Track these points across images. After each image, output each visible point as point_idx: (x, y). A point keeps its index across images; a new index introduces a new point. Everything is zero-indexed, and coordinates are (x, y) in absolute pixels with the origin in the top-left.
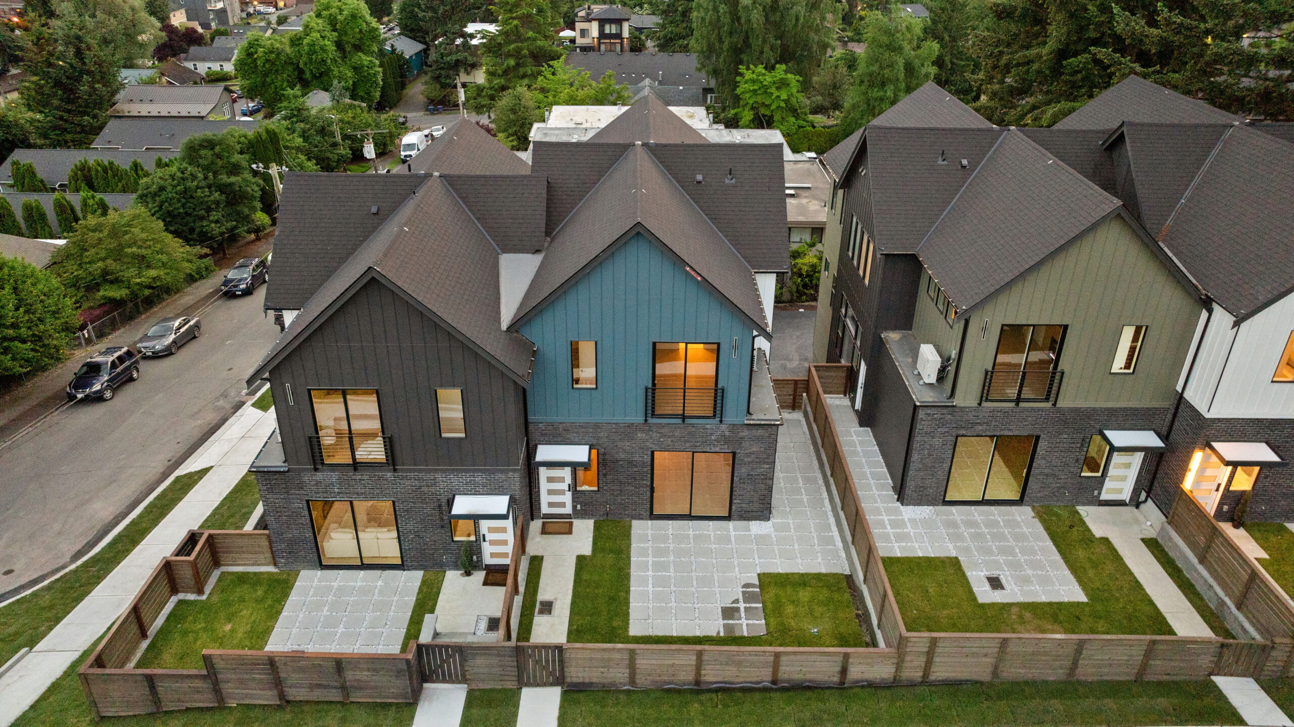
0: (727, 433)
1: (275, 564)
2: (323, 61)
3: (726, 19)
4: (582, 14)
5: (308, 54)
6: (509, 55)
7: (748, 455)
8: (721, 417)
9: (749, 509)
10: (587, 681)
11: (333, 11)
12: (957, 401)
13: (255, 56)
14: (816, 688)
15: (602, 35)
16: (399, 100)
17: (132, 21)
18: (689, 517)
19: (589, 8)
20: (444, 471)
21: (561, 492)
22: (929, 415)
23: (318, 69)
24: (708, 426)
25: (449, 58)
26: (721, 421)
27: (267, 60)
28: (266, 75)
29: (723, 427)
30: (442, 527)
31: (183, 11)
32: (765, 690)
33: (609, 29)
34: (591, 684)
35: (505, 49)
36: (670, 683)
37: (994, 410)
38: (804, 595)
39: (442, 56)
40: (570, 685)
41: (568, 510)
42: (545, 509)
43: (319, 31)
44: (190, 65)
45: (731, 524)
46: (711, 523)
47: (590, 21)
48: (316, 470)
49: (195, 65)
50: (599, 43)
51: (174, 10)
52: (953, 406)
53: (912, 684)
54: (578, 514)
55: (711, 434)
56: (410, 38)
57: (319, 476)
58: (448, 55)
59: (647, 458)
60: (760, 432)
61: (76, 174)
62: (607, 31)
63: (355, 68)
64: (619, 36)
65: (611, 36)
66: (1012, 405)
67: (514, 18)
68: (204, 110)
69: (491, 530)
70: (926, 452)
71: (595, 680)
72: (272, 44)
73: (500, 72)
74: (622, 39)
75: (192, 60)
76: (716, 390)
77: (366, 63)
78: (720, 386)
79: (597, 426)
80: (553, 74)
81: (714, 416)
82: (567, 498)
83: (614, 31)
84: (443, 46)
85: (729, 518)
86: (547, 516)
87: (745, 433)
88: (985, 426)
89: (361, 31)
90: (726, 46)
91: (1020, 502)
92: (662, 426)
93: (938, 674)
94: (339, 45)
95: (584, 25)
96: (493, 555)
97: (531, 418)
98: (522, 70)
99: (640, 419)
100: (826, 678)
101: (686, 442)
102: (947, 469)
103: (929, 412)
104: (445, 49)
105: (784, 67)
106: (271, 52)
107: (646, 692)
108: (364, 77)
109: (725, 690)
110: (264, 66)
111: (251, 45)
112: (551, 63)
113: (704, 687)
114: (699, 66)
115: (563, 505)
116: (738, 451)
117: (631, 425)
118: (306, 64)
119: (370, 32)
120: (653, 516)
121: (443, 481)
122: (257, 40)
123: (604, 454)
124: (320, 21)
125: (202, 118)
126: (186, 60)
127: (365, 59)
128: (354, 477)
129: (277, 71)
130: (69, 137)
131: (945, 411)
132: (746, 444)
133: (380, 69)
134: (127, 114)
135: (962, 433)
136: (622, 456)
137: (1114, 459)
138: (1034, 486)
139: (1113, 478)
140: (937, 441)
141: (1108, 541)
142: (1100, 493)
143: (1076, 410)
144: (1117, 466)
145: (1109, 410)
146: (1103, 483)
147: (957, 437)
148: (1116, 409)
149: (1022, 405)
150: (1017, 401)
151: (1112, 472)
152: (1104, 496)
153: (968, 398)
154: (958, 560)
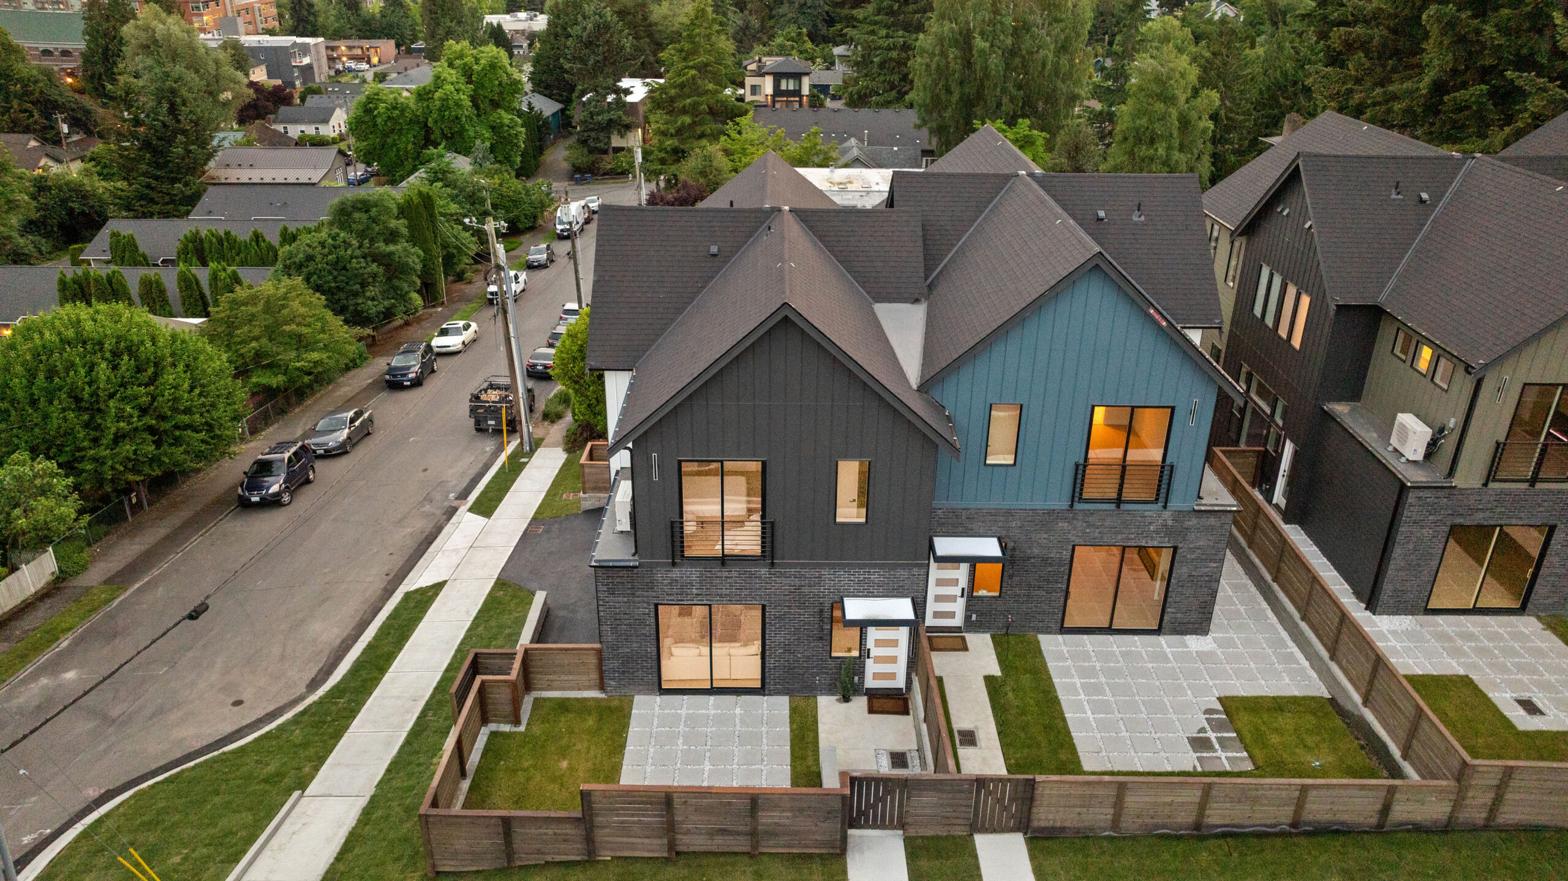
0: (1170, 523)
1: (602, 687)
2: (457, 118)
3: (956, 66)
4: (753, 67)
5: (440, 110)
6: (684, 111)
7: (1192, 550)
8: (1166, 503)
9: (1186, 621)
10: (1058, 824)
11: (469, 60)
12: (1457, 481)
13: (376, 113)
14: (1349, 832)
15: (778, 92)
16: (537, 167)
17: (215, 76)
18: (1109, 630)
19: (760, 61)
20: (832, 566)
21: (952, 599)
22: (1420, 498)
23: (450, 128)
24: (1146, 513)
25: (600, 118)
26: (1165, 507)
27: (389, 117)
28: (386, 135)
29: (1167, 514)
30: (821, 638)
31: (263, 67)
32: (1282, 834)
33: (787, 85)
34: (1063, 829)
35: (679, 104)
36: (1164, 827)
37: (1502, 492)
38: (1286, 721)
39: (592, 114)
40: (1035, 831)
41: (958, 621)
42: (929, 620)
43: (452, 84)
44: (280, 128)
45: (1162, 640)
46: (1136, 638)
47: (763, 75)
48: (674, 564)
49: (285, 128)
50: (774, 102)
51: (253, 66)
52: (1451, 487)
53: (1473, 829)
54: (971, 625)
55: (1150, 524)
56: (545, 95)
57: (676, 573)
58: (598, 114)
59: (1066, 554)
60: (1212, 521)
61: (186, 247)
62: (783, 87)
63: (493, 128)
64: (797, 93)
65: (788, 93)
66: (1525, 486)
67: (692, 68)
68: (316, 176)
69: (879, 643)
70: (1411, 546)
71: (1067, 824)
72: (395, 99)
73: (673, 131)
74: (801, 96)
75: (282, 122)
76: (1163, 467)
77: (507, 122)
78: (1168, 462)
79: (1009, 513)
80: (740, 133)
81: (1157, 499)
82: (959, 607)
83: (791, 88)
84: (593, 103)
85: (1158, 632)
86: (931, 629)
87: (1193, 522)
88: (1488, 514)
89: (500, 84)
90: (955, 97)
91: (1522, 610)
92: (1092, 513)
93: (1507, 816)
94: (474, 100)
95: (756, 81)
96: (876, 676)
98: (699, 130)
99: (1065, 504)
100: (1361, 819)
101: (1116, 533)
102: (1435, 568)
103: (1421, 494)
104: (596, 107)
105: (1027, 122)
106: (395, 108)
107: (1134, 838)
108: (504, 138)
109: (1231, 835)
110: (386, 124)
111: (370, 100)
112: (737, 119)
113: (1205, 832)
114: (918, 122)
115: (952, 615)
116: (1180, 545)
117: (1051, 512)
118: (436, 122)
119: (511, 85)
120: (1064, 630)
121: (830, 579)
122: (377, 94)
123: (1014, 549)
124: (453, 72)
125: (313, 184)
126: (275, 122)
127: (506, 117)
128: (719, 574)
129: (401, 130)
130: (156, 208)
131: (1440, 493)
132: (1191, 536)
133: (523, 130)
134: (224, 181)
135: (1459, 521)
136: (1036, 551)
138: (1542, 590)
140: (1426, 533)
147: (1453, 526)
149: (1539, 486)
150: (1533, 481)
153: (1471, 477)
154: (1470, 679)
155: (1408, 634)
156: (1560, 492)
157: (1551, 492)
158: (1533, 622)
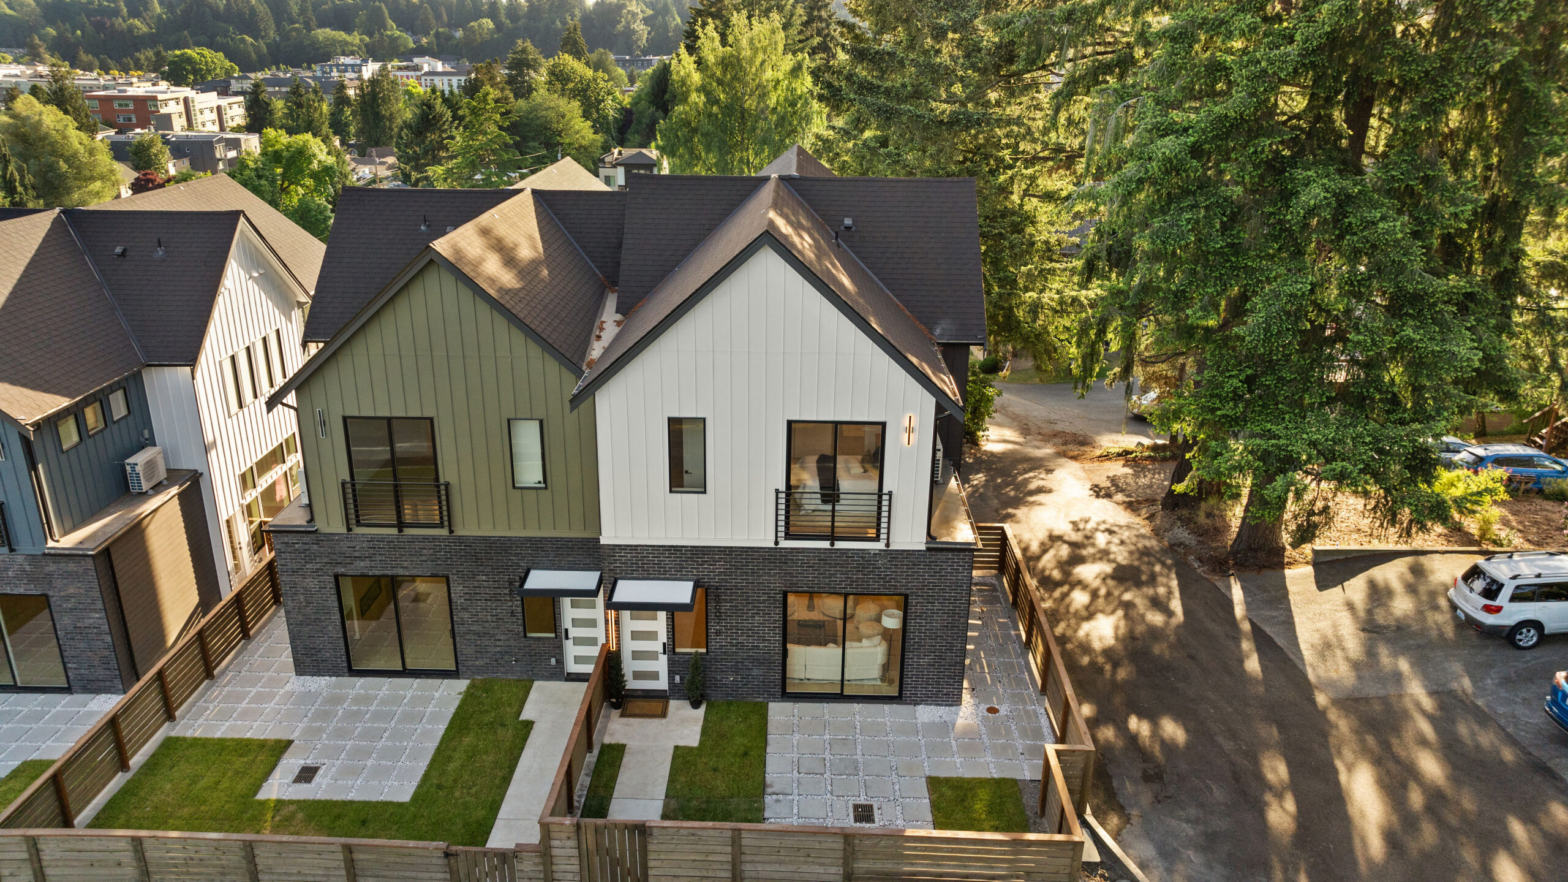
4: (609, 159)
7: (65, 599)
9: (91, 677)
12: (321, 525)
18: (15, 689)
22: (287, 544)
31: (186, 160)
45: (67, 698)
46: (43, 696)
52: (315, 532)
60: (71, 566)
66: (395, 531)
70: (302, 598)
85: (68, 690)
87: (51, 567)
88: (367, 563)
91: (454, 675)
103: (286, 540)
116: (51, 593)
131: (307, 539)
132: (58, 583)
135: (340, 570)
137: (569, 612)
138: (466, 650)
139: (578, 641)
140: (311, 583)
141: (529, 725)
142: (560, 662)
143: (485, 539)
144: (576, 623)
145: (530, 539)
146: (560, 648)
147: (337, 577)
148: (541, 540)
149: (409, 531)
150: (401, 525)
151: (574, 632)
152: (572, 667)
153: (332, 522)
154: (290, 742)
156: (434, 538)
157: (425, 538)
158: (462, 685)
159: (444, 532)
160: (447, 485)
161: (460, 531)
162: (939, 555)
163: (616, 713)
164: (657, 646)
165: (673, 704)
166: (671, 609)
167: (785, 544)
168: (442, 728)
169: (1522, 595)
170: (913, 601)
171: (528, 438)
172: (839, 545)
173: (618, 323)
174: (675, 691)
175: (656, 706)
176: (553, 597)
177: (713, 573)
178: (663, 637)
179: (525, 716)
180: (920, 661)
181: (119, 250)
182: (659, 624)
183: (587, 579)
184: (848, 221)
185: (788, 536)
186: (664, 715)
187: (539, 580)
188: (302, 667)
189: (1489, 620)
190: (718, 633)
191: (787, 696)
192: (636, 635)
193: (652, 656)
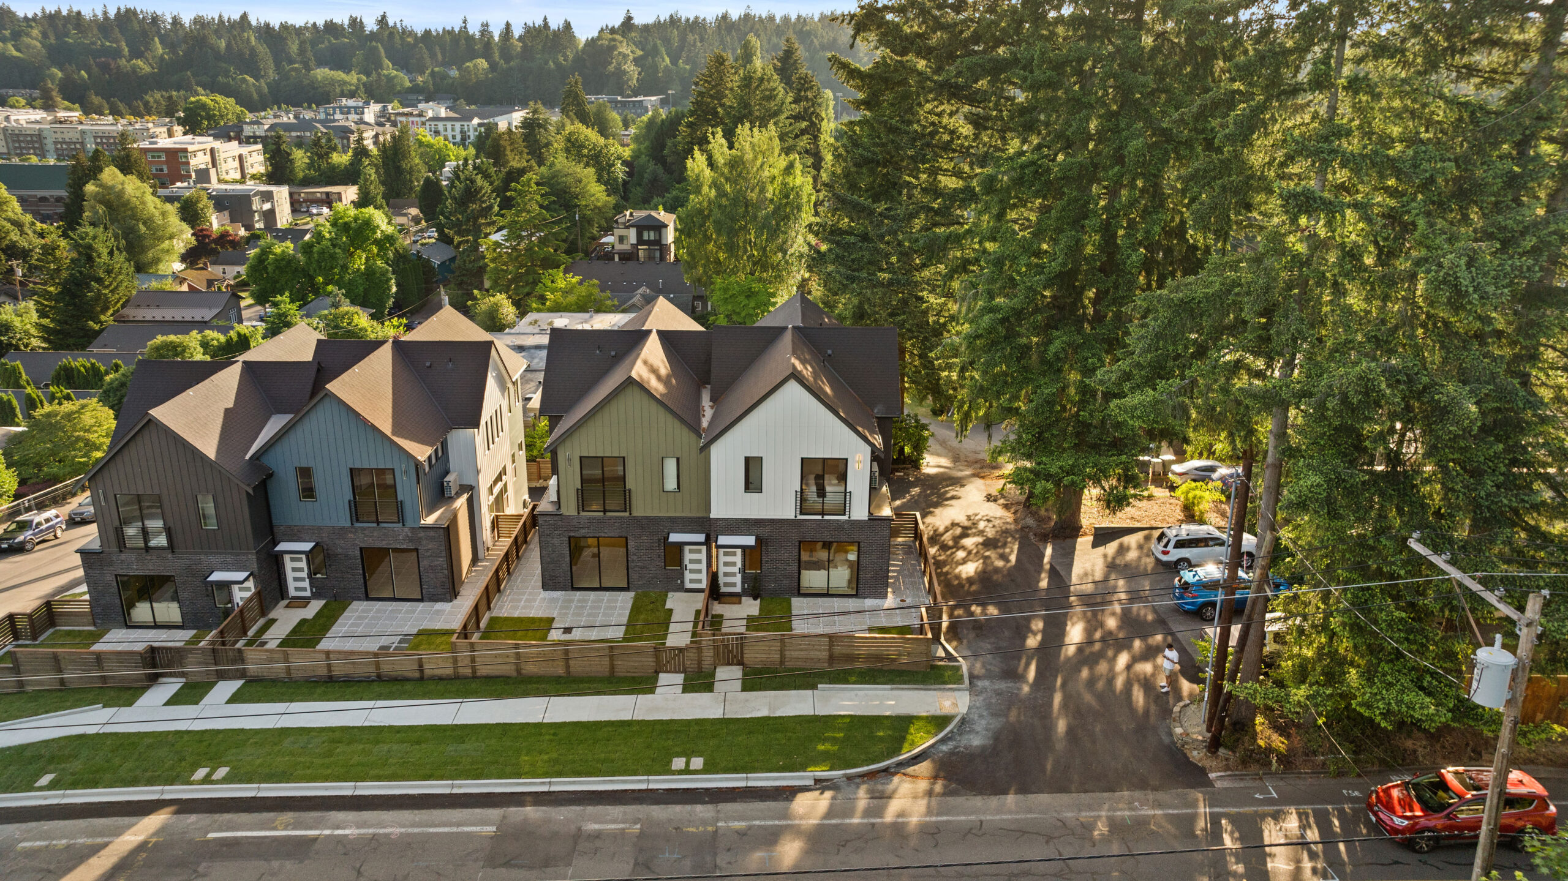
0: (410, 534)
1: (94, 625)
4: (623, 220)
7: (427, 550)
8: (403, 522)
9: (435, 593)
12: (564, 511)
15: (641, 241)
18: (394, 599)
19: (630, 214)
20: (207, 555)
21: (301, 580)
22: (546, 521)
24: (396, 529)
26: (404, 525)
27: (277, 267)
29: (406, 530)
32: (373, 681)
33: (648, 235)
37: (590, 518)
41: (308, 594)
42: (292, 593)
45: (422, 604)
46: (410, 603)
47: (627, 227)
48: (119, 551)
49: (224, 269)
52: (561, 515)
53: (466, 678)
54: (316, 595)
55: (399, 535)
57: (123, 556)
58: (470, 262)
59: (358, 553)
60: (432, 534)
61: (59, 374)
66: (602, 514)
68: (209, 315)
70: (550, 549)
76: (397, 502)
77: (378, 270)
78: (399, 500)
79: (320, 528)
81: (399, 521)
82: (306, 584)
83: (652, 238)
84: (467, 253)
85: (421, 600)
86: (294, 598)
87: (422, 534)
88: (586, 530)
91: (627, 589)
92: (364, 529)
95: (624, 232)
97: (275, 522)
99: (349, 524)
101: (383, 540)
102: (568, 562)
103: (545, 519)
106: (282, 259)
108: (377, 284)
110: (274, 273)
115: (303, 590)
116: (420, 548)
117: (342, 528)
120: (368, 598)
121: (204, 561)
123: (328, 549)
128: (145, 557)
131: (556, 518)
132: (424, 542)
135: (572, 534)
136: (340, 551)
137: (688, 556)
138: (634, 576)
139: (692, 571)
140: (556, 541)
141: (671, 611)
142: (683, 582)
143: (647, 518)
144: (691, 561)
145: (670, 518)
146: (683, 574)
147: (570, 538)
148: (676, 518)
149: (609, 514)
150: (605, 511)
151: (690, 566)
152: (688, 585)
153: (570, 509)
154: (553, 619)
155: (553, 600)
156: (622, 517)
157: (617, 517)
158: (632, 594)
159: (627, 514)
160: (630, 490)
161: (635, 514)
162: (876, 523)
163: (716, 603)
164: (736, 569)
165: (743, 599)
166: (744, 548)
167: (800, 517)
168: (627, 612)
169: (1181, 544)
170: (862, 545)
171: (671, 466)
172: (826, 517)
173: (712, 407)
174: (745, 592)
175: (734, 599)
176: (680, 546)
177: (765, 532)
178: (739, 565)
179: (668, 606)
180: (866, 576)
181: (428, 364)
182: (738, 558)
183: (701, 538)
184: (830, 352)
185: (801, 513)
186: (740, 603)
187: (674, 538)
188: (546, 586)
189: (1164, 558)
190: (767, 562)
191: (800, 594)
192: (726, 564)
193: (733, 574)
